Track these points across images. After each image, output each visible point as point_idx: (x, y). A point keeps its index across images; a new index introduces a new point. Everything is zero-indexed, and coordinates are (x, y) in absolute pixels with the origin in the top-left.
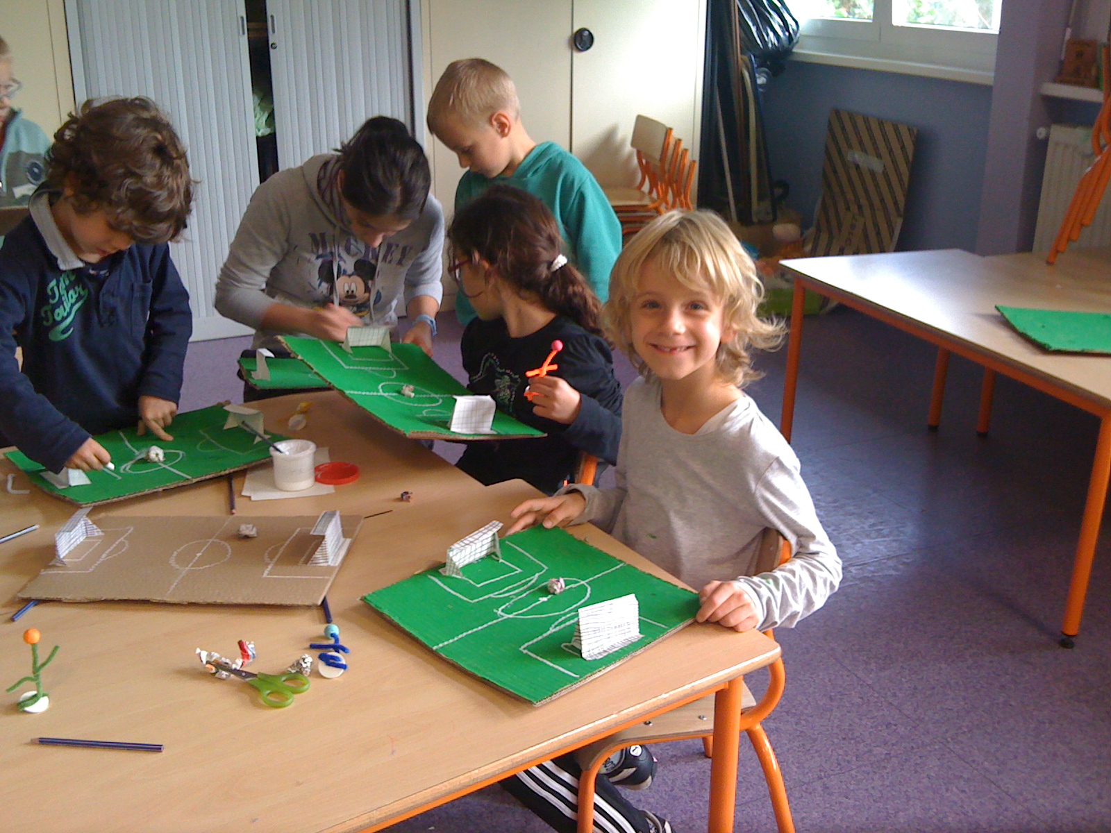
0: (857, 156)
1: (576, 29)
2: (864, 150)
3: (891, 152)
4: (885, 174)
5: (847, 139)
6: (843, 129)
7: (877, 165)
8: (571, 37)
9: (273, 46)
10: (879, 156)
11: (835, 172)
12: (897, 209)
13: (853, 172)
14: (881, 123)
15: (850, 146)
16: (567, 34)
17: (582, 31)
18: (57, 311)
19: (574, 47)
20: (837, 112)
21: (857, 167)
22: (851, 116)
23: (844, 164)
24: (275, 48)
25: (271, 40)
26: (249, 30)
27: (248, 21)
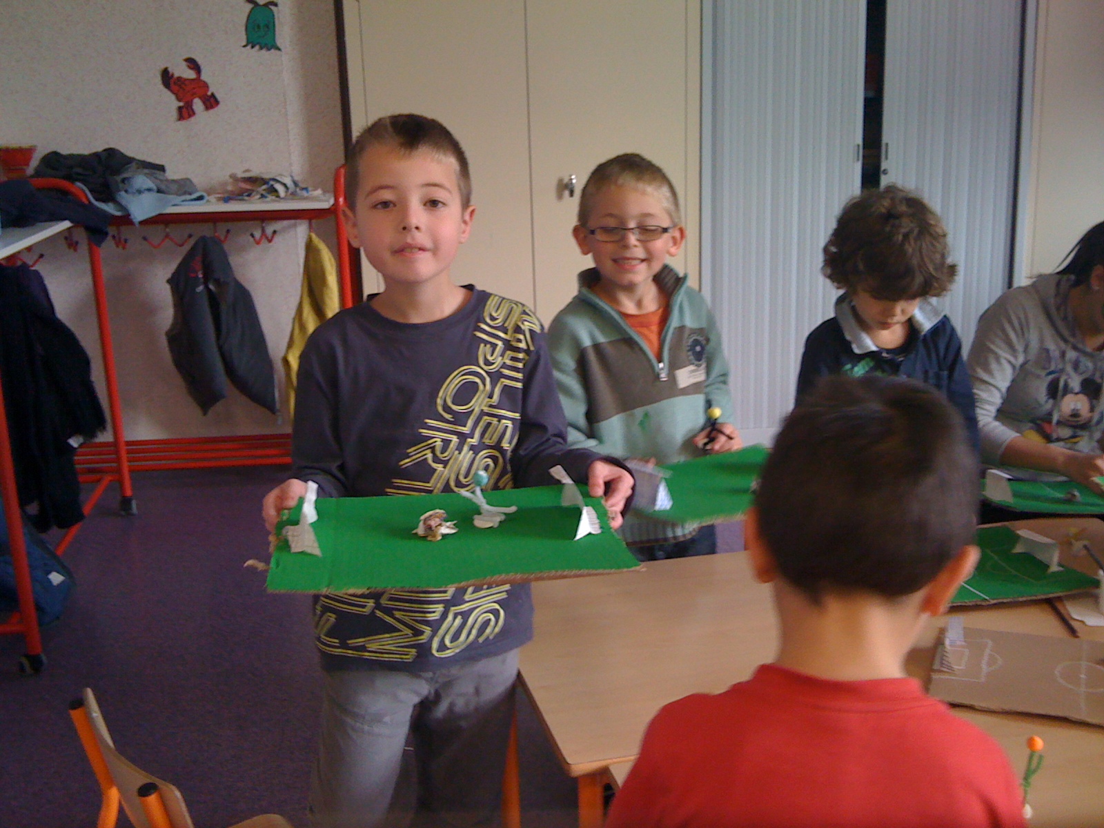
9: (885, 172)
24: (886, 174)
25: (884, 166)
26: (864, 156)
27: (864, 148)
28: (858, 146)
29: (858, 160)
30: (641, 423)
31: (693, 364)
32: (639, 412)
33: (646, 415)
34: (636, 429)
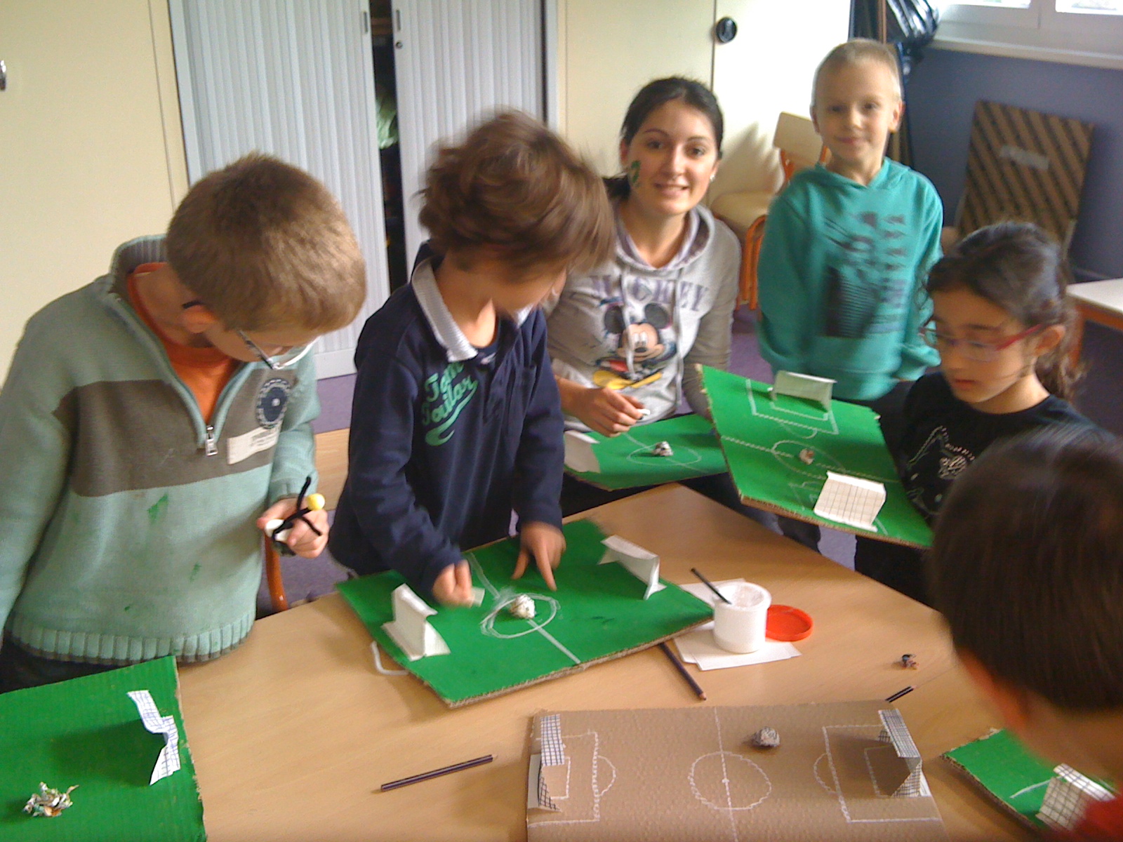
0: (1012, 152)
1: (719, 18)
2: (1021, 144)
3: (1058, 148)
4: (1052, 172)
5: (999, 132)
6: (994, 122)
7: (1041, 163)
8: (713, 28)
9: (399, 45)
10: (1042, 152)
11: (983, 168)
12: (1069, 211)
13: (1008, 170)
14: (1045, 118)
15: (1003, 141)
16: (708, 24)
17: (723, 22)
18: (436, 411)
19: (716, 38)
20: (985, 105)
21: (1013, 163)
22: (1004, 109)
23: (997, 162)
24: (401, 47)
25: (396, 39)
26: (373, 26)
27: (371, 16)
28: (365, 14)
29: (367, 31)
30: (153, 510)
31: (262, 425)
32: (154, 494)
33: (165, 499)
34: (142, 518)
